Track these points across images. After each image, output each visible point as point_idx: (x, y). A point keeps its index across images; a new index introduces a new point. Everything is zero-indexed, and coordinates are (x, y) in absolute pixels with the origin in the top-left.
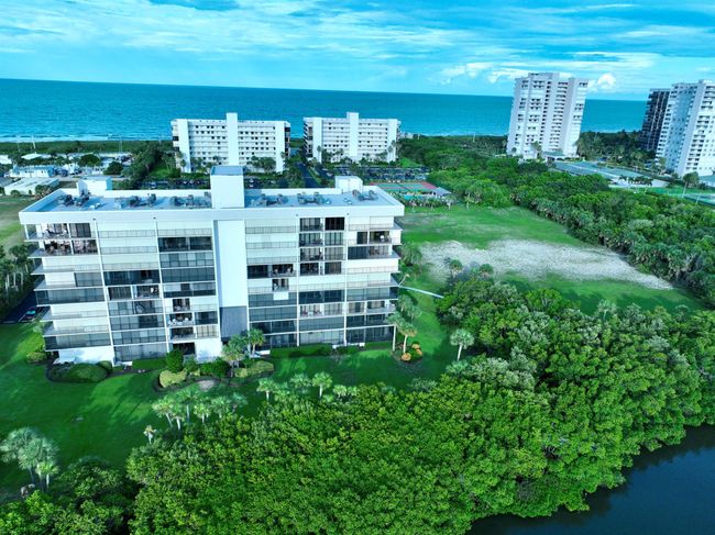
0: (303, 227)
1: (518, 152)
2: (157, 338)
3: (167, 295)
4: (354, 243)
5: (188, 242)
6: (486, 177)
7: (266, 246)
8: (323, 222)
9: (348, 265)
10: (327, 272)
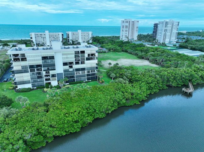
0: (75, 53)
1: (123, 40)
2: (42, 81)
3: (44, 71)
4: (87, 57)
5: (48, 58)
6: (115, 45)
7: (67, 58)
8: (80, 52)
9: (86, 62)
10: (81, 64)
